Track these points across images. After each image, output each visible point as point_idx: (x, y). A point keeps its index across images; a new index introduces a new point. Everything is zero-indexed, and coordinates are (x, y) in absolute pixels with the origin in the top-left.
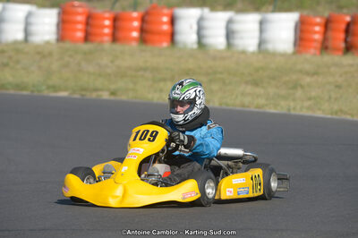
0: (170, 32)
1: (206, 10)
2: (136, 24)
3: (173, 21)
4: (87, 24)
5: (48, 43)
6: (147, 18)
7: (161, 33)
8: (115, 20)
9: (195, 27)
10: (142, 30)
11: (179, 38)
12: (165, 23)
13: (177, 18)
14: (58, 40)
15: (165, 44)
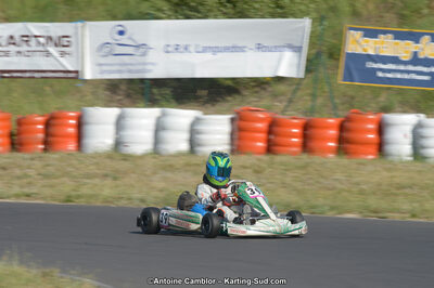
0: (376, 141)
1: (422, 116)
2: (333, 132)
3: (381, 129)
4: (270, 132)
6: (347, 124)
7: (367, 143)
8: (306, 127)
9: (410, 135)
10: (341, 140)
11: (390, 149)
12: (369, 131)
13: (388, 125)
14: (233, 152)
15: (370, 157)
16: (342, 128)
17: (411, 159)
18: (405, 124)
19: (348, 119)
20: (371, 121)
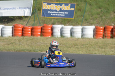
0: (51, 32)
1: (63, 25)
2: (39, 30)
3: (52, 29)
4: (22, 30)
7: (49, 33)
8: (32, 29)
9: (60, 31)
10: (41, 32)
11: (54, 34)
12: (49, 30)
13: (54, 28)
15: (50, 36)
16: (42, 29)
17: (60, 37)
18: (58, 28)
19: (43, 27)
20: (50, 27)
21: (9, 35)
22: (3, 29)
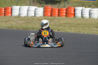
1: (84, 8)
3: (74, 11)
4: (51, 11)
5: (41, 16)
6: (67, 10)
7: (72, 14)
8: (59, 10)
9: (81, 12)
10: (66, 13)
11: (76, 15)
12: (72, 11)
13: (76, 10)
14: (43, 16)
15: (72, 17)
17: (81, 17)
18: (79, 9)
19: (67, 8)
20: (72, 9)
21: (41, 15)
22: (35, 10)
